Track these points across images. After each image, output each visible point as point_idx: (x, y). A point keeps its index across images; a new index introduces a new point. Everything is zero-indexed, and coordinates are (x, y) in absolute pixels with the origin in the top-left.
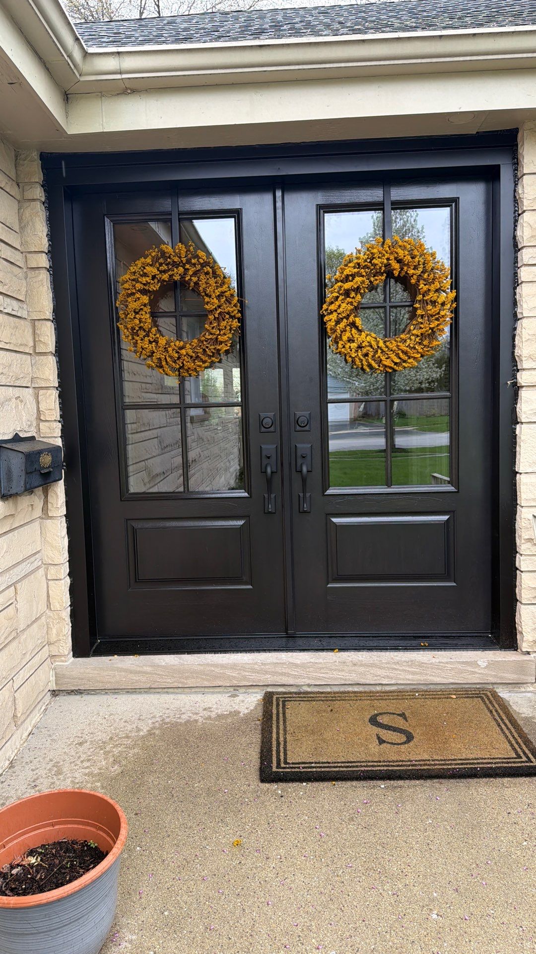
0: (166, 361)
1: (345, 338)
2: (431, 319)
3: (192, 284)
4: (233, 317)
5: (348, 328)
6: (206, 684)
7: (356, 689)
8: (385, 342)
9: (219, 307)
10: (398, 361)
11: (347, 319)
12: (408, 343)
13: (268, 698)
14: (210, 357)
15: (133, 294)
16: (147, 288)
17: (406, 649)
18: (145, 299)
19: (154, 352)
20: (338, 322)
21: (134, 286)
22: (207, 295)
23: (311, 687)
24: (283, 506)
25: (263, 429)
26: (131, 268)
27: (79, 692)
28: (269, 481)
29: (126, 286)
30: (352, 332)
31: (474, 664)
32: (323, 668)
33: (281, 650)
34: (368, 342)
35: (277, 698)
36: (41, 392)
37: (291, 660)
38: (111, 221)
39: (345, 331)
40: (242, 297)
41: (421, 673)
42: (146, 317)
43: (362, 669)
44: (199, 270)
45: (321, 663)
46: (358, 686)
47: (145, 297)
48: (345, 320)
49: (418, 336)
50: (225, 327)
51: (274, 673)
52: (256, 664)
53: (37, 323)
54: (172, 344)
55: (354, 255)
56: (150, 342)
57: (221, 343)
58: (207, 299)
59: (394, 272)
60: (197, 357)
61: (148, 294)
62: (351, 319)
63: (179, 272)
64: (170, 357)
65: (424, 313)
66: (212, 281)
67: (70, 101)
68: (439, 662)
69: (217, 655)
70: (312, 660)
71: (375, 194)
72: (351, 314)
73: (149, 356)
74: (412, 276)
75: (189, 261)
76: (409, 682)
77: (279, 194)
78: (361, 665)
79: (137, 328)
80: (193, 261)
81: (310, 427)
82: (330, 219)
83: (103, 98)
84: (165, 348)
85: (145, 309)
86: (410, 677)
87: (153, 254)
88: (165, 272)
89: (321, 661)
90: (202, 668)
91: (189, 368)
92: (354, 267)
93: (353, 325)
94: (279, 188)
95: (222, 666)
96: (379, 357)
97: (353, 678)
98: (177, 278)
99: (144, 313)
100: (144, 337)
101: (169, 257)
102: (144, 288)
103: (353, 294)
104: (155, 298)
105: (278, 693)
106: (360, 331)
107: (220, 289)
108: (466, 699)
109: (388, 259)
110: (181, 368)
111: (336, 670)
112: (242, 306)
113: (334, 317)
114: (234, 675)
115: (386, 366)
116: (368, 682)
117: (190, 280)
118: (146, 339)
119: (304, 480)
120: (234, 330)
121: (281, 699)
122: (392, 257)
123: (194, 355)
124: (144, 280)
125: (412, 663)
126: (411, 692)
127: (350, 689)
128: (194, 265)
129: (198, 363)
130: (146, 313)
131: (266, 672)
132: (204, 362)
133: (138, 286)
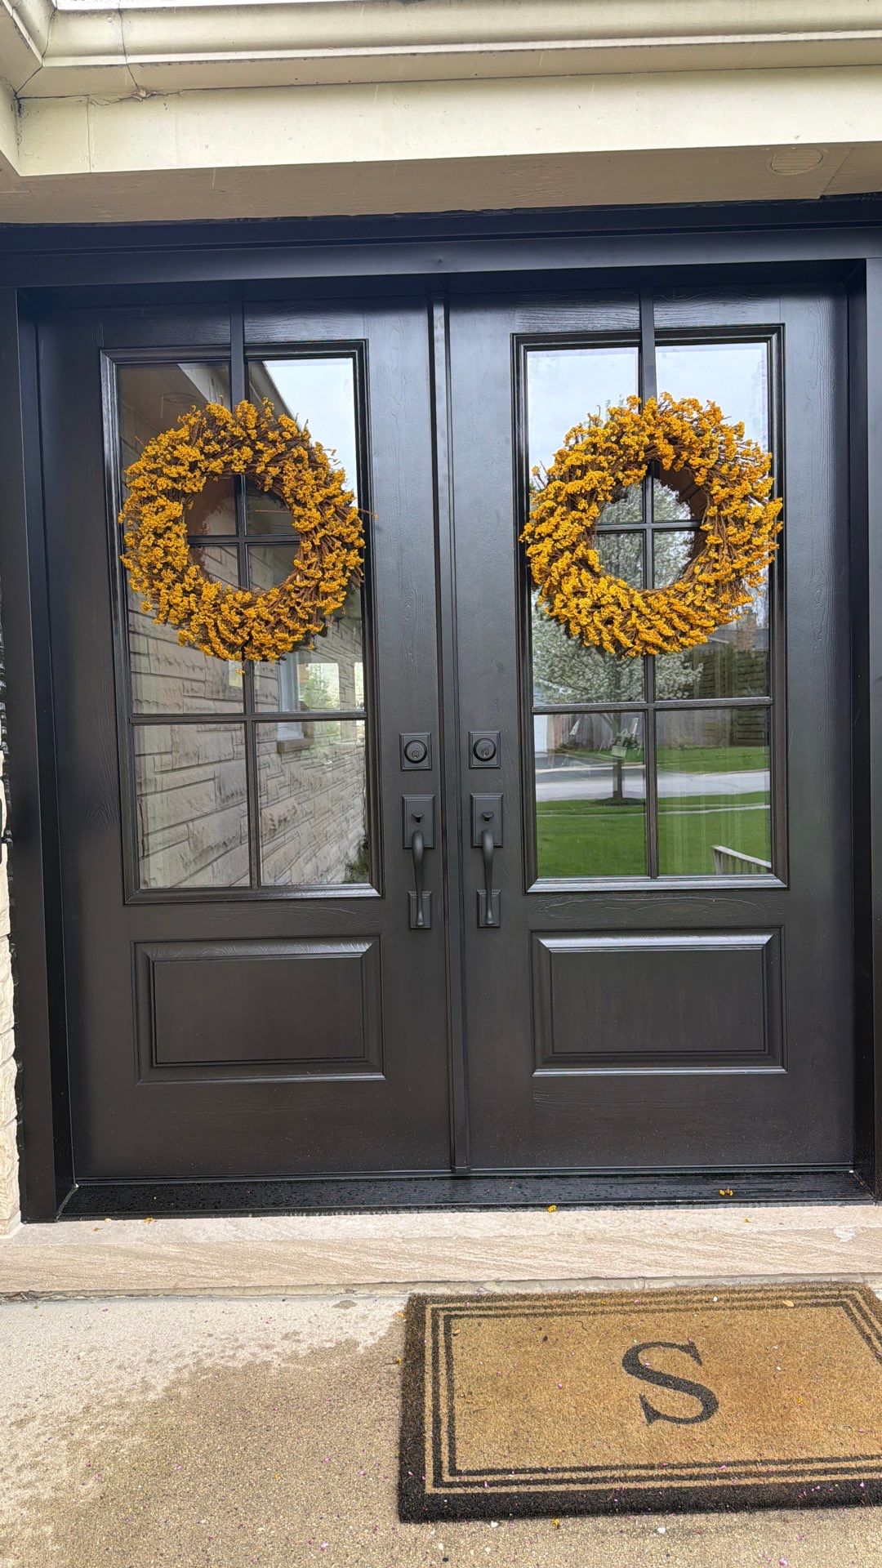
0: (218, 631)
1: (567, 588)
2: (735, 552)
3: (269, 481)
4: (349, 547)
5: (574, 569)
6: (290, 1279)
7: (592, 1288)
8: (644, 597)
9: (322, 525)
10: (669, 632)
11: (572, 551)
12: (690, 599)
13: (416, 1309)
14: (303, 622)
15: (151, 499)
16: (179, 487)
17: (691, 1202)
18: (176, 509)
19: (192, 613)
20: (554, 557)
21: (154, 483)
22: (298, 502)
23: (502, 1284)
24: (445, 915)
25: (407, 765)
26: (149, 448)
27: (32, 1297)
28: (419, 868)
29: (139, 482)
30: (582, 577)
31: (829, 1235)
32: (527, 1247)
33: (441, 1208)
34: (613, 597)
35: (435, 1312)
37: (462, 1231)
38: (113, 360)
39: (569, 574)
40: (366, 508)
41: (722, 1256)
42: (179, 545)
43: (605, 1248)
44: (281, 454)
45: (522, 1237)
46: (596, 1281)
47: (176, 504)
48: (567, 553)
49: (709, 585)
50: (334, 564)
51: (429, 1259)
52: (391, 1239)
54: (229, 597)
55: (586, 428)
56: (186, 593)
57: (326, 595)
58: (298, 510)
59: (664, 461)
60: (279, 622)
61: (183, 500)
62: (580, 551)
63: (244, 457)
64: (225, 621)
65: (721, 541)
66: (308, 475)
67: (25, 112)
68: (759, 1232)
69: (312, 1218)
70: (505, 1231)
71: (624, 317)
72: (579, 541)
73: (185, 620)
74: (698, 470)
75: (262, 437)
76: (698, 1273)
77: (439, 313)
78: (604, 1240)
79: (159, 566)
80: (271, 435)
81: (499, 760)
82: (538, 363)
83: (91, 107)
84: (214, 606)
85: (176, 528)
86: (702, 1262)
87: (192, 422)
88: (215, 456)
89: (523, 1232)
90: (280, 1248)
91: (262, 645)
92: (586, 452)
93: (583, 563)
94: (439, 302)
95: (324, 1245)
96: (634, 626)
97: (589, 1266)
98: (239, 468)
99: (173, 536)
100: (174, 582)
101: (225, 428)
102: (174, 489)
103: (583, 504)
104: (197, 508)
105: (436, 1299)
106: (596, 575)
107: (324, 491)
108: (814, 1310)
109: (651, 437)
110: (246, 643)
111: (551, 1251)
112: (366, 525)
113: (546, 547)
114: (346, 1262)
115: (647, 643)
116: (616, 1274)
117: (266, 472)
118: (178, 586)
119: (487, 866)
120: (351, 571)
121: (442, 1314)
122: (659, 433)
123: (272, 618)
124: (173, 471)
125: (704, 1234)
126: (702, 1292)
127: (580, 1288)
128: (274, 442)
129: (281, 635)
130: (178, 536)
131: (413, 1257)
132: (292, 632)
133: (163, 483)
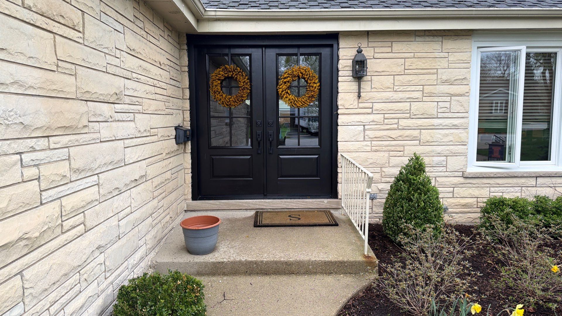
0: (225, 102)
1: (284, 97)
2: (312, 92)
3: (235, 78)
4: (248, 89)
5: (285, 94)
6: (237, 208)
8: (297, 98)
9: (243, 85)
10: (302, 104)
11: (285, 91)
12: (304, 99)
13: (257, 212)
14: (240, 101)
15: (215, 80)
16: (220, 78)
17: (302, 198)
18: (219, 82)
19: (221, 99)
20: (282, 91)
22: (240, 82)
23: (271, 209)
24: (264, 152)
25: (257, 126)
26: (215, 72)
27: (194, 211)
28: (259, 143)
29: (213, 77)
30: (287, 95)
31: (323, 202)
32: (275, 203)
33: (262, 199)
34: (292, 98)
35: (260, 213)
36: (185, 111)
37: (265, 201)
38: (208, 55)
40: (251, 82)
41: (306, 205)
42: (219, 88)
43: (287, 203)
44: (237, 74)
46: (286, 210)
49: (308, 97)
50: (245, 92)
51: (260, 206)
52: (253, 202)
53: (184, 89)
54: (227, 97)
56: (220, 96)
57: (244, 97)
59: (300, 77)
60: (235, 101)
61: (220, 80)
62: (287, 91)
65: (310, 90)
66: (241, 77)
67: (199, 23)
68: (312, 201)
71: (295, 51)
72: (286, 89)
73: (219, 100)
74: (306, 78)
75: (234, 71)
76: (302, 208)
77: (264, 49)
79: (216, 91)
81: (273, 125)
82: (280, 58)
83: (209, 22)
84: (225, 98)
85: (219, 85)
86: (303, 206)
87: (223, 68)
88: (226, 74)
89: (275, 201)
90: (235, 203)
91: (232, 105)
92: (287, 75)
93: (287, 93)
94: (264, 47)
95: (242, 203)
96: (295, 103)
97: (285, 206)
98: (230, 76)
100: (218, 94)
101: (228, 69)
103: (287, 83)
104: (222, 81)
105: (260, 211)
106: (289, 95)
107: (244, 80)
109: (298, 72)
110: (230, 104)
111: (279, 204)
112: (251, 86)
113: (281, 90)
114: (246, 205)
115: (298, 106)
116: (289, 208)
117: (234, 76)
119: (271, 143)
124: (219, 76)
125: (303, 201)
126: (303, 211)
127: (284, 210)
128: (236, 72)
129: (236, 103)
131: (257, 204)
132: (238, 103)
133: (217, 78)
